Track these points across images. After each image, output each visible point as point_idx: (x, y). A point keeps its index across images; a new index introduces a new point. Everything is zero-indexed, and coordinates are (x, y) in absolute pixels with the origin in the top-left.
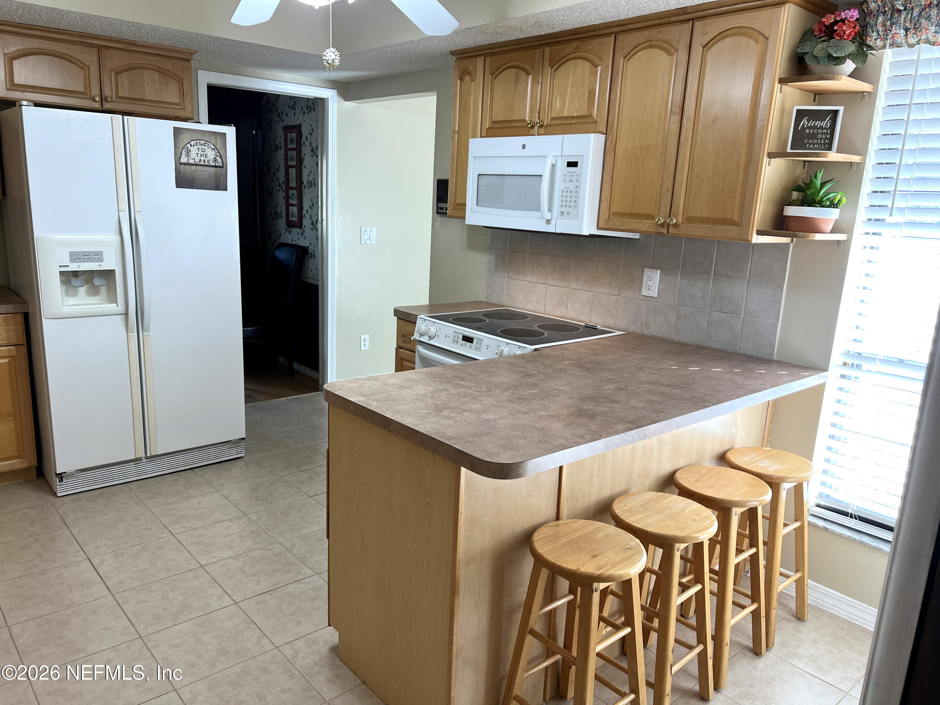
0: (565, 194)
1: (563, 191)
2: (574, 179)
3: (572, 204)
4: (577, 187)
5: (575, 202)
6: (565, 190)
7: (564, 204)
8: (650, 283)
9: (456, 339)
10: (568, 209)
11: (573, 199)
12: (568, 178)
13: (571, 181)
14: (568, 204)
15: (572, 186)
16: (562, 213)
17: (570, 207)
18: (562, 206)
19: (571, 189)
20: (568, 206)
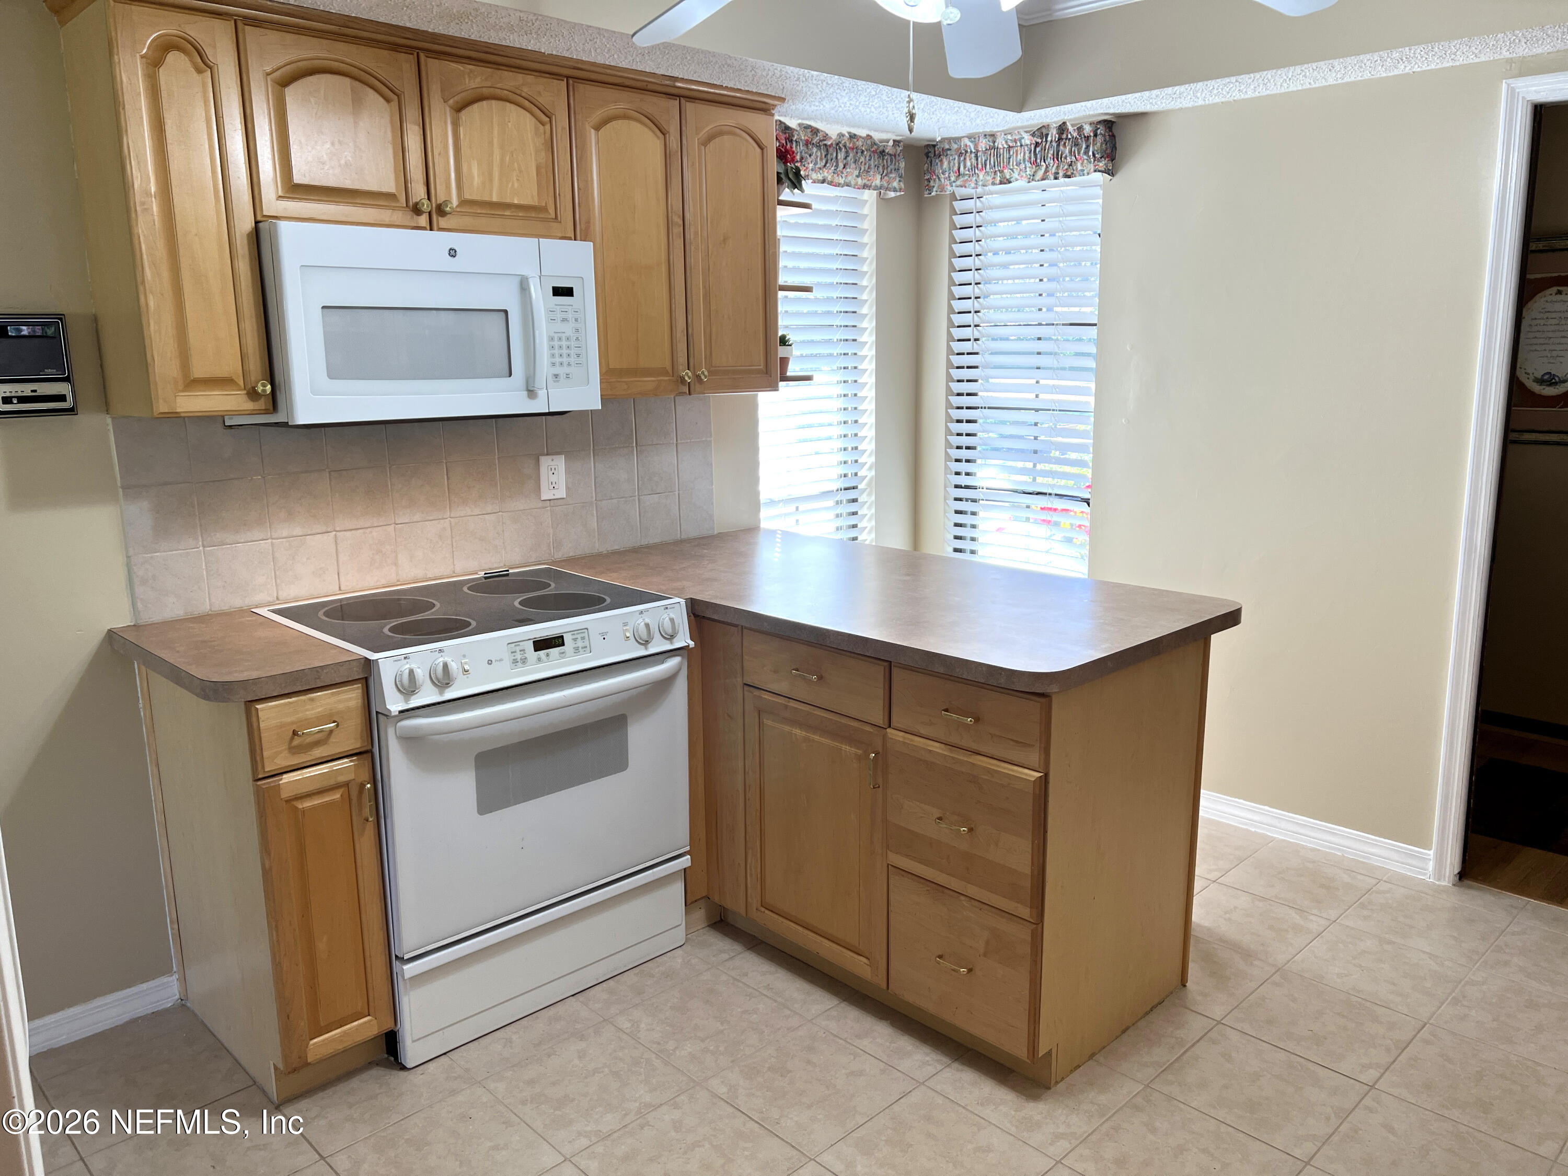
0: (556, 343)
1: (552, 339)
2: (570, 316)
3: (573, 359)
4: (577, 330)
5: (578, 355)
6: (556, 336)
7: (557, 360)
8: (553, 478)
9: (519, 657)
10: (566, 369)
11: (573, 352)
12: (559, 316)
13: (564, 320)
14: (565, 360)
15: (568, 329)
16: (556, 376)
17: (569, 364)
18: (554, 364)
19: (567, 334)
20: (565, 364)
